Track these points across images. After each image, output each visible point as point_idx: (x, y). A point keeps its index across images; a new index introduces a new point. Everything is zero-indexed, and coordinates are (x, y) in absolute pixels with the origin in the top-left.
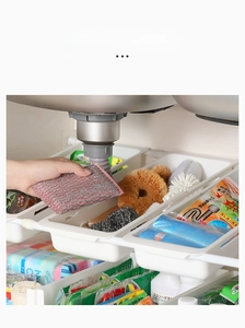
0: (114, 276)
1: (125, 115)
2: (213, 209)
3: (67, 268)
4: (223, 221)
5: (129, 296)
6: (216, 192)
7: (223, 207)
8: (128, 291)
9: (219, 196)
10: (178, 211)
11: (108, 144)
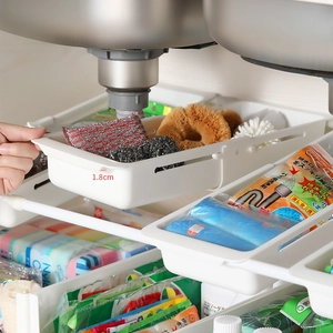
0: (148, 275)
1: (166, 51)
2: (282, 191)
3: (84, 262)
4: (294, 209)
5: (164, 306)
6: (291, 165)
7: (297, 188)
8: (165, 297)
9: (294, 172)
10: (231, 193)
11: (140, 92)
